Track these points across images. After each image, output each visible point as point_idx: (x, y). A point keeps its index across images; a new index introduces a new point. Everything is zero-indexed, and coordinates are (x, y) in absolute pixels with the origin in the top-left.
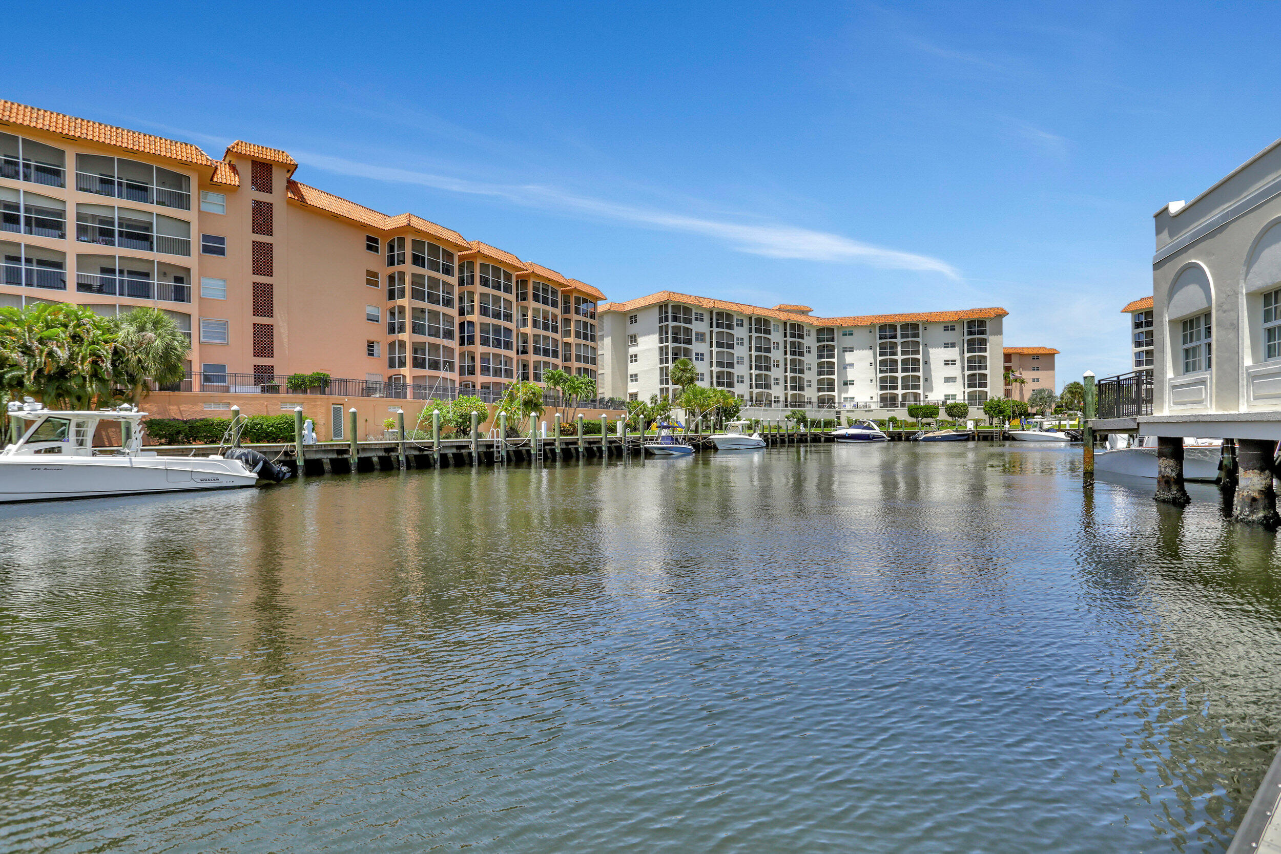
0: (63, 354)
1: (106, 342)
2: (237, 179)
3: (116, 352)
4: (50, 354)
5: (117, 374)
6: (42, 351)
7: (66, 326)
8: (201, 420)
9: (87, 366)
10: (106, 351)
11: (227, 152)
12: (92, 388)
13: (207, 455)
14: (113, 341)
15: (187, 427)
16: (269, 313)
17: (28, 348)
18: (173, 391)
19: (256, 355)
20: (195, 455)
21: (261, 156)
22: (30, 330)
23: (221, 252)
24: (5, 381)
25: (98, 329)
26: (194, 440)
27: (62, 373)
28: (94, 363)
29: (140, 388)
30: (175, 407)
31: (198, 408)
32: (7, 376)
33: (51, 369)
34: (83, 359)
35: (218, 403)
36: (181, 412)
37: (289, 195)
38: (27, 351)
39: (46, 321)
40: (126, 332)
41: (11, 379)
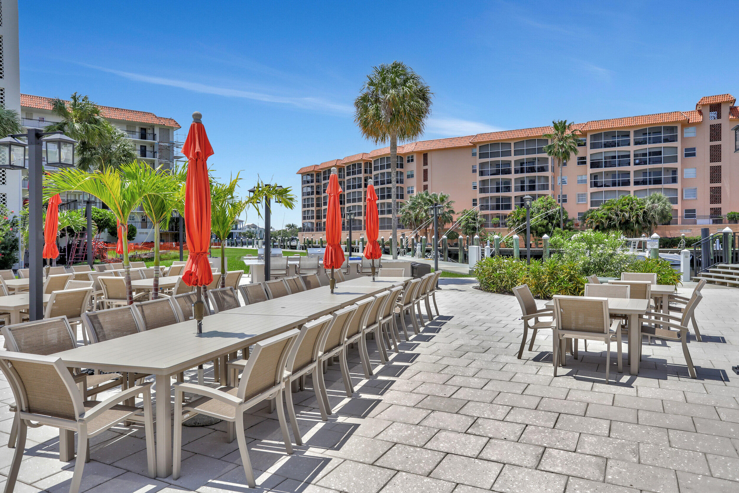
0: (627, 215)
1: (641, 209)
2: (701, 118)
3: (645, 212)
4: (624, 215)
5: (644, 221)
6: (621, 214)
7: (628, 204)
8: (677, 238)
9: (634, 218)
10: (641, 213)
11: (697, 106)
12: (636, 226)
13: (673, 253)
14: (644, 208)
15: (670, 241)
16: (719, 181)
17: (617, 214)
18: (667, 225)
19: (712, 203)
20: (670, 253)
21: (714, 102)
22: (618, 207)
23: (694, 155)
24: (611, 225)
25: (638, 204)
26: (674, 246)
27: (627, 222)
28: (637, 218)
29: (653, 224)
30: (668, 232)
31: (677, 232)
32: (612, 224)
33: (623, 221)
34: (633, 216)
35: (687, 230)
36: (670, 234)
37: (730, 117)
38: (617, 215)
39: (622, 203)
40: (648, 204)
41: (613, 224)
